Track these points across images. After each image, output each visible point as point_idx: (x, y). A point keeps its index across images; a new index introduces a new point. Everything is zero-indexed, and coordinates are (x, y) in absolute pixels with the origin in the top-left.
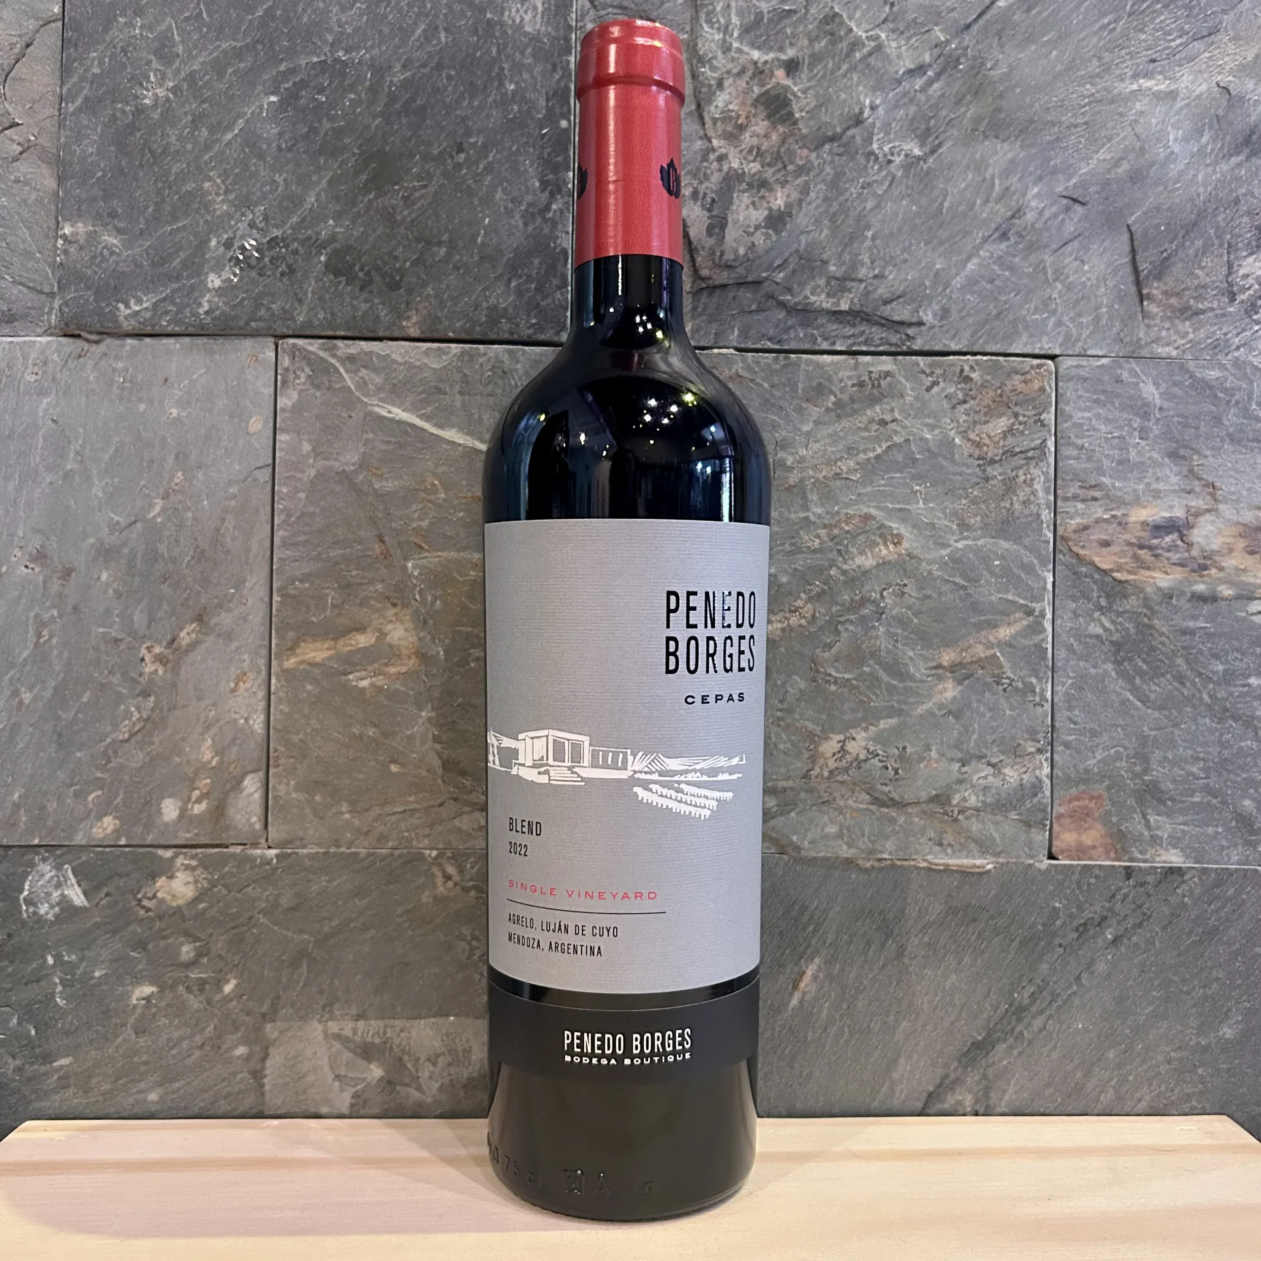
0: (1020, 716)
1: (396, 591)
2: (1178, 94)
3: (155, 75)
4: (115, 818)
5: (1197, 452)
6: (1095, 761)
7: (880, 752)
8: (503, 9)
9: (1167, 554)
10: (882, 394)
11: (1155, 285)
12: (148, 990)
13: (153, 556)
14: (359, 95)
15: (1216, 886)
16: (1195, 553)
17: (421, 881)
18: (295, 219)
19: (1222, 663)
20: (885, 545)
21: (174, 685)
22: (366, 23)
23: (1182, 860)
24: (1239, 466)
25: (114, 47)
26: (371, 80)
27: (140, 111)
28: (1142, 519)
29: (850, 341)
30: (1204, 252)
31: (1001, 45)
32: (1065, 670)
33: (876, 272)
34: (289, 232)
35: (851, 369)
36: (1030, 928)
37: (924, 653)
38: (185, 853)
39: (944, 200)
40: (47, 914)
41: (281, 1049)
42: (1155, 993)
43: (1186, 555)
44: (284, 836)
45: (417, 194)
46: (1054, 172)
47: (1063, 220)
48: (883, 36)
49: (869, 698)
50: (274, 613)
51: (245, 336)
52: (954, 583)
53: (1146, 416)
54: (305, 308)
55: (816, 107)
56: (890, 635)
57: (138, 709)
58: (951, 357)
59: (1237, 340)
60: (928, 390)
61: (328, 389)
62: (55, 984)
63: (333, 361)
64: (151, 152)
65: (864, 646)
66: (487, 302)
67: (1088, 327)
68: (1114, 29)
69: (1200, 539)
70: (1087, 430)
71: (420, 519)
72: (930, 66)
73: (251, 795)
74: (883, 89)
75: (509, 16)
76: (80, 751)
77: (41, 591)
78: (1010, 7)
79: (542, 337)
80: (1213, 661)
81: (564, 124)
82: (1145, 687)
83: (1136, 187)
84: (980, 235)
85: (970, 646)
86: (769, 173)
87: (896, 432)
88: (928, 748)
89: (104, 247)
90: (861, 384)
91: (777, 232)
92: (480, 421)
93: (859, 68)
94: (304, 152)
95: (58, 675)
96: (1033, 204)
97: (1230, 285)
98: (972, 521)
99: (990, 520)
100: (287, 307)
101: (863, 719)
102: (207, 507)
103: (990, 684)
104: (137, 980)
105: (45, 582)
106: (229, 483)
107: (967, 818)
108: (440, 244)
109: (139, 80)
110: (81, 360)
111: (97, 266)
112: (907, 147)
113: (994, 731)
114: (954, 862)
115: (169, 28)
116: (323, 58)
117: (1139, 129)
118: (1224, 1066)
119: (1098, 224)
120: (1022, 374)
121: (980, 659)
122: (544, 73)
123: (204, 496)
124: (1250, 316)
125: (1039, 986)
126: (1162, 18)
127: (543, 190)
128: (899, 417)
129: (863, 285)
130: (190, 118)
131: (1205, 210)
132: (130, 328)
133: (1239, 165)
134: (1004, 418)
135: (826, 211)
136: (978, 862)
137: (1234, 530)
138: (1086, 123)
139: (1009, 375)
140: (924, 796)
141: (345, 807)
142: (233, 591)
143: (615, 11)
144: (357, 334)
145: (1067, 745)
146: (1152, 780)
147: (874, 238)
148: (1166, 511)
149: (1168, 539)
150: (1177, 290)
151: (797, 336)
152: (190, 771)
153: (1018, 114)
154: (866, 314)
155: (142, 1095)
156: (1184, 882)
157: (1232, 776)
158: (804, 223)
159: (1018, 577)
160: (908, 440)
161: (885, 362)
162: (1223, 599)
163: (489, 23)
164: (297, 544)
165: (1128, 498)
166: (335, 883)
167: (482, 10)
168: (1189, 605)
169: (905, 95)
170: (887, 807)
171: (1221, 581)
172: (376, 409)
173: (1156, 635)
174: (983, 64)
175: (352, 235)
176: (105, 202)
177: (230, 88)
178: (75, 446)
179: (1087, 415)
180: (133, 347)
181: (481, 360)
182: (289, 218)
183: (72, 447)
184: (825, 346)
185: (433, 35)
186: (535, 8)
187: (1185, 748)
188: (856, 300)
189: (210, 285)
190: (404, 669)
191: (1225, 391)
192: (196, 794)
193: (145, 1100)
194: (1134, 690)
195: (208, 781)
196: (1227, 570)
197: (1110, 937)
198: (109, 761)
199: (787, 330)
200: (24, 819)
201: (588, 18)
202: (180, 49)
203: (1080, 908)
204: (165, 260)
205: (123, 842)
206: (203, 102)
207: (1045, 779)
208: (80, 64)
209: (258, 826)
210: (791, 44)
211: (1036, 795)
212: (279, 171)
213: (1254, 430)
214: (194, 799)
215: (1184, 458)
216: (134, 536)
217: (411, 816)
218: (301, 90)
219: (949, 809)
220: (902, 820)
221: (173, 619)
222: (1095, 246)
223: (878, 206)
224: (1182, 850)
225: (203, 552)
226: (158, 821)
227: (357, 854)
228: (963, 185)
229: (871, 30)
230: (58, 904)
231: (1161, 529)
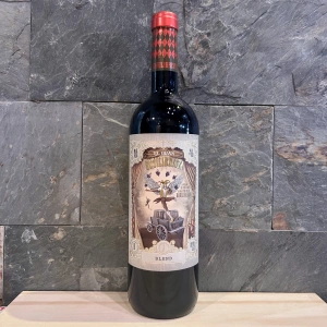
0: (265, 194)
1: (112, 163)
2: (304, 40)
3: (53, 38)
4: (44, 218)
5: (309, 129)
6: (283, 205)
7: (230, 203)
9: (301, 155)
10: (230, 115)
11: (299, 88)
12: (52, 260)
13: (53, 155)
15: (313, 236)
16: (308, 154)
17: (118, 234)
20: (231, 152)
22: (104, 25)
23: (304, 230)
28: (295, 146)
30: (311, 80)
31: (261, 29)
32: (276, 183)
33: (229, 85)
34: (86, 76)
35: (223, 109)
36: (267, 246)
37: (241, 179)
38: (61, 227)
39: (246, 67)
40: (28, 241)
41: (84, 275)
44: (85, 223)
45: (117, 66)
46: (274, 60)
47: (276, 72)
48: (231, 26)
49: (227, 190)
50: (82, 169)
51: (75, 101)
52: (248, 162)
53: (296, 120)
54: (90, 95)
55: (215, 44)
56: (232, 174)
57: (49, 192)
58: (248, 106)
60: (242, 114)
61: (95, 114)
62: (30, 259)
63: (97, 108)
65: (226, 177)
67: (282, 98)
68: (289, 24)
69: (309, 151)
70: (282, 124)
71: (118, 146)
72: (243, 34)
73: (77, 213)
74: (231, 40)
75: (139, 22)
76: (35, 202)
77: (26, 163)
78: (263, 19)
80: (313, 181)
82: (296, 187)
83: (294, 63)
84: (255, 76)
85: (252, 177)
86: (203, 61)
87: (234, 124)
88: (242, 202)
89: (41, 80)
90: (225, 113)
91: (205, 75)
93: (225, 35)
94: (89, 56)
95: (30, 184)
96: (268, 68)
97: (318, 88)
98: (253, 146)
99: (257, 146)
100: (85, 94)
101: (226, 195)
102: (66, 143)
103: (257, 186)
106: (71, 137)
107: (251, 220)
108: (122, 79)
109: (49, 39)
110: (35, 107)
111: (40, 84)
112: (237, 54)
114: (248, 230)
116: (94, 33)
117: (295, 49)
118: (315, 281)
119: (285, 73)
120: (265, 110)
121: (255, 181)
123: (65, 140)
124: (322, 95)
125: (269, 261)
128: (235, 121)
129: (226, 88)
130: (62, 48)
131: (311, 69)
132: (47, 99)
133: (320, 58)
134: (261, 121)
135: (217, 70)
136: (254, 230)
137: (318, 149)
138: (281, 48)
139: (262, 110)
140: (241, 214)
141: (99, 216)
142: (72, 163)
144: (102, 101)
145: (277, 202)
146: (297, 210)
147: (229, 77)
148: (301, 144)
149: (301, 151)
151: (210, 101)
152: (62, 207)
153: (265, 46)
154: (227, 95)
156: (305, 236)
158: (212, 73)
159: (264, 160)
160: (237, 127)
161: (231, 107)
162: (315, 166)
163: (134, 24)
164: (88, 152)
165: (291, 141)
166: (97, 234)
167: (133, 21)
168: (307, 167)
169: (236, 41)
170: (232, 217)
172: (107, 119)
173: (298, 174)
174: (256, 33)
175: (101, 77)
176: (41, 69)
179: (281, 120)
180: (48, 104)
182: (86, 72)
183: (33, 128)
184: (217, 103)
185: (121, 27)
186: (146, 20)
188: (224, 92)
189: (67, 89)
190: (114, 182)
191: (316, 114)
193: (51, 287)
194: (293, 188)
195: (66, 209)
196: (316, 159)
197: (286, 249)
198: (42, 204)
199: (207, 99)
200: (22, 219)
202: (59, 31)
203: (279, 242)
204: (56, 83)
205: (46, 224)
206: (65, 44)
207: (271, 210)
208: (35, 35)
209: (78, 221)
210: (209, 29)
211: (268, 214)
212: (83, 61)
213: (323, 124)
214: (63, 214)
215: (305, 131)
216: (48, 150)
218: (89, 41)
219: (247, 217)
220: (235, 220)
221: (58, 170)
222: (284, 78)
223: (230, 69)
225: (65, 154)
226: (54, 219)
227: (102, 227)
228: (251, 63)
229: (228, 25)
230: (30, 239)
231: (299, 148)
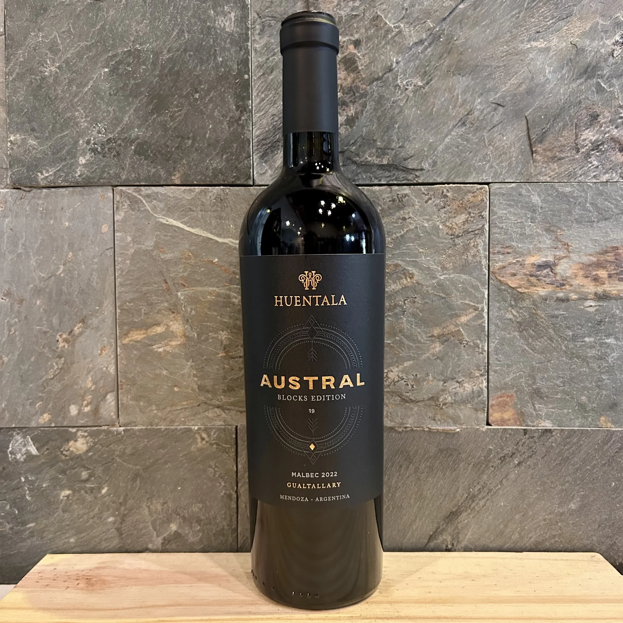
0: (473, 359)
1: (174, 306)
2: (551, 49)
3: (50, 61)
4: (49, 414)
5: (560, 228)
6: (509, 379)
7: (405, 377)
8: (215, 20)
9: (544, 279)
10: (403, 205)
11: (539, 146)
12: (67, 492)
13: (60, 292)
14: (147, 66)
15: (568, 437)
16: (558, 278)
17: (191, 441)
18: (119, 129)
19: (572, 331)
20: (406, 278)
21: (73, 353)
22: (149, 30)
23: (551, 425)
24: (580, 234)
25: (30, 48)
26: (152, 58)
27: (44, 78)
28: (532, 262)
29: (388, 179)
30: (563, 129)
31: (461, 28)
32: (494, 336)
33: (400, 144)
34: (117, 135)
35: (388, 193)
36: (479, 458)
37: (425, 330)
38: (82, 430)
39: (434, 107)
40: (20, 458)
41: (130, 518)
42: (538, 488)
43: (554, 279)
44: (126, 421)
45: (177, 114)
46: (489, 91)
47: (493, 114)
48: (402, 26)
49: (399, 352)
50: (117, 318)
51: (98, 186)
52: (439, 296)
53: (534, 211)
54: (126, 172)
55: (369, 63)
56: (408, 321)
57: (57, 364)
58: (438, 186)
59: (580, 172)
60: (426, 202)
61: (138, 211)
62: (26, 490)
63: (140, 197)
64: (50, 98)
65: (396, 327)
66: (212, 166)
67: (506, 168)
68: (518, 17)
69: (561, 271)
70: (505, 219)
71: (183, 272)
72: (426, 40)
73: (110, 402)
74: (402, 53)
75: (218, 24)
76: (31, 383)
77: (9, 310)
78: (465, 8)
79: (239, 182)
80: (567, 330)
81: (246, 77)
82: (533, 343)
83: (530, 97)
84: (452, 124)
85: (447, 326)
86: (347, 98)
87: (411, 223)
88: (428, 375)
89: (30, 146)
90: (394, 200)
91: (351, 127)
92: (210, 224)
93: (391, 42)
94: (122, 96)
95: (20, 349)
96: (478, 107)
97: (577, 145)
98: (448, 265)
99: (457, 265)
100: (117, 172)
101: (397, 362)
102: (84, 269)
103: (457, 344)
104: (63, 488)
105: (11, 306)
106: (94, 257)
107: (446, 408)
108: (188, 138)
109: (42, 63)
110: (22, 200)
111: (28, 155)
112: (414, 81)
113: (459, 366)
114: (440, 428)
115: (55, 37)
116: (129, 49)
117: (531, 67)
118: (571, 522)
119: (511, 116)
120: (473, 193)
121: (452, 332)
122: (236, 52)
123: (82, 263)
124: (587, 160)
125: (482, 486)
126: (543, 10)
127: (237, 110)
128: (412, 216)
129: (394, 151)
130: (67, 81)
131: (564, 107)
132: (44, 184)
133: (582, 84)
134: (463, 215)
135: (375, 115)
136: (452, 428)
137: (578, 266)
138: (504, 66)
139: (466, 194)
140: (426, 397)
141: (154, 407)
142: (97, 308)
143: (270, 19)
144: (150, 184)
145: (496, 372)
146: (537, 388)
147: (399, 127)
148: (543, 257)
149: (545, 271)
150: (549, 148)
151: (362, 177)
152: (82, 392)
153: (470, 62)
154: (396, 165)
155: (67, 540)
156: (552, 436)
157: (576, 385)
158: (365, 122)
159: (471, 292)
160: (416, 227)
161: (405, 189)
162: (572, 300)
163: (209, 27)
164: (127, 285)
165: (525, 252)
166: (151, 443)
167: (205, 22)
168: (555, 303)
169: (413, 55)
170: (409, 403)
171: (571, 291)
172: (161, 220)
173: (539, 318)
174: (452, 38)
175: (146, 136)
176: (29, 124)
177: (86, 65)
178: (22, 241)
179: (504, 212)
180: (46, 193)
181: (210, 194)
182: (116, 128)
183: (20, 242)
184: (376, 182)
185: (182, 35)
186: (231, 19)
187: (553, 372)
188: (390, 159)
189: (80, 163)
190: (179, 343)
191: (573, 198)
192: (85, 402)
193: (68, 542)
194: (528, 344)
195: (91, 396)
196: (574, 286)
197: (516, 462)
198: (45, 388)
199: (357, 174)
200: (7, 415)
201: (257, 23)
202: (61, 47)
203: (502, 449)
204: (58, 152)
205: (53, 425)
206: (73, 73)
207: (484, 388)
208: (14, 57)
209: (114, 417)
210: (357, 32)
211: (480, 396)
212: (110, 106)
213: (588, 217)
214: (84, 405)
215: (553, 231)
216: (51, 283)
217: (185, 411)
218: (120, 65)
219: (438, 403)
220: (416, 409)
221: (71, 322)
222: (509, 127)
223: (401, 112)
224: (552, 421)
225: (83, 290)
226: (69, 415)
227: (161, 429)
228: (443, 99)
229: (397, 23)
230: (25, 454)
231: (541, 267)
